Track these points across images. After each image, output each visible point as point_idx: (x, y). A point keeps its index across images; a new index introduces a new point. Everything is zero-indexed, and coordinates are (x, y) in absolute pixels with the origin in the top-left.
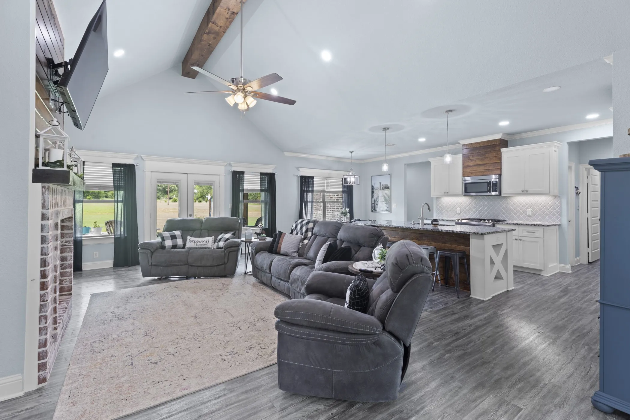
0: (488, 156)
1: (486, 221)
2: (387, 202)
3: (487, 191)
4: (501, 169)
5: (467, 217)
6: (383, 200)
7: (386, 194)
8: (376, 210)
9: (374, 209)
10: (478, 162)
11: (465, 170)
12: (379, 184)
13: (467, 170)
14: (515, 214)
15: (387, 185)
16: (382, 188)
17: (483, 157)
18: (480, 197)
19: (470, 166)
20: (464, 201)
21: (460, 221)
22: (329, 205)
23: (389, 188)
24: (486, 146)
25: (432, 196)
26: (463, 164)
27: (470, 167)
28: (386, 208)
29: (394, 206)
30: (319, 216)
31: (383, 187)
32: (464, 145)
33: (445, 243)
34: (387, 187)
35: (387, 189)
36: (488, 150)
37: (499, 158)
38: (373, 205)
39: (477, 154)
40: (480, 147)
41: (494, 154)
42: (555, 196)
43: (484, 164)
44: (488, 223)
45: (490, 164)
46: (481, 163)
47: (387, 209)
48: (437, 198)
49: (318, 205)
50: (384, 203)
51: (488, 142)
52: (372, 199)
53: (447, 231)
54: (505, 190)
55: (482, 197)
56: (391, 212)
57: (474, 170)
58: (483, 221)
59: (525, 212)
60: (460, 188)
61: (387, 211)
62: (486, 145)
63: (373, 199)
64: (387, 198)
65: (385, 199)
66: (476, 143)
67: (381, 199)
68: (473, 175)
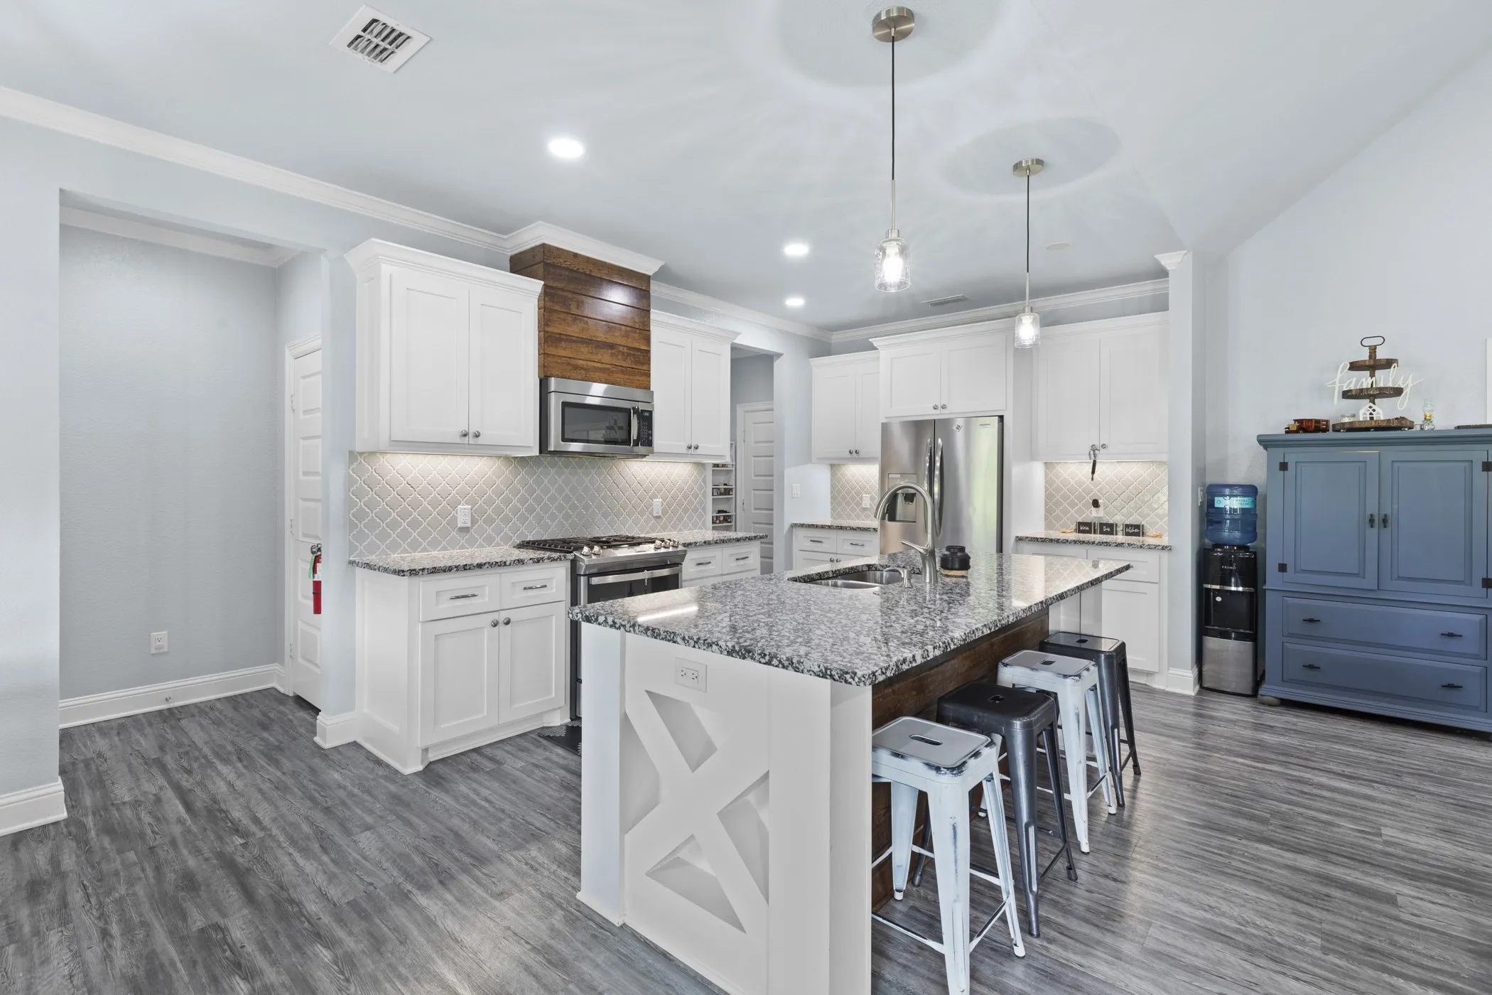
4: (647, 371)
11: (553, 351)
13: (559, 352)
14: (630, 514)
19: (570, 340)
20: (486, 471)
27: (568, 344)
32: (548, 250)
37: (647, 336)
45: (626, 350)
57: (584, 357)
62: (616, 279)
66: (589, 261)
68: (580, 377)
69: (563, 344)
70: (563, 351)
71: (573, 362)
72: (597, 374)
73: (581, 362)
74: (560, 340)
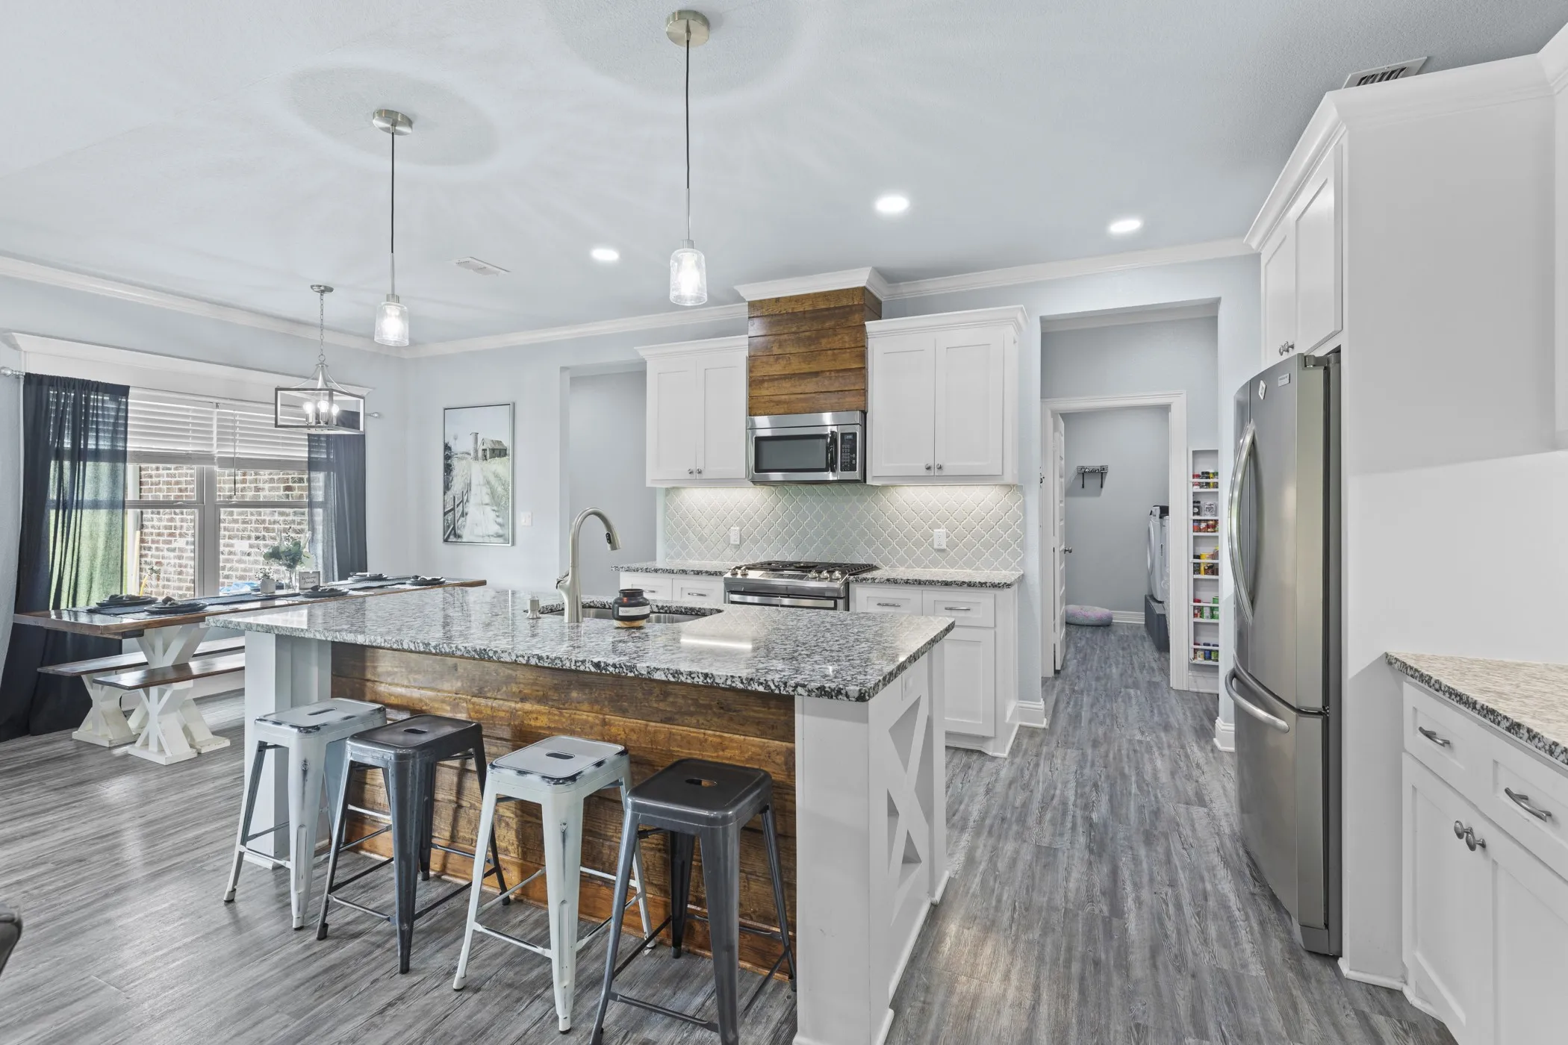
0: (829, 346)
1: (825, 574)
2: (498, 505)
3: (824, 467)
4: (864, 392)
5: (762, 559)
6: (487, 499)
7: (497, 476)
8: (459, 536)
9: (452, 534)
10: (797, 366)
11: (756, 393)
12: (471, 439)
13: (764, 392)
14: (901, 544)
15: (499, 442)
16: (480, 453)
17: (813, 348)
18: (800, 486)
19: (772, 379)
20: (752, 499)
21: (739, 576)
22: (282, 518)
23: (505, 455)
24: (823, 310)
25: (649, 484)
26: (751, 370)
27: (770, 384)
28: (496, 529)
29: (523, 519)
30: (240, 561)
31: (484, 450)
32: (752, 305)
33: (668, 720)
34: (499, 452)
35: (500, 456)
36: (827, 325)
37: (861, 353)
38: (450, 517)
39: (792, 337)
40: (804, 312)
41: (847, 338)
42: (1010, 487)
43: (816, 374)
44: (831, 580)
45: (833, 374)
46: (806, 368)
47: (501, 532)
48: (668, 491)
49: (235, 517)
50: (488, 509)
51: (826, 296)
52: (445, 493)
53: (677, 673)
54: (879, 464)
55: (809, 487)
56: (513, 544)
57: (786, 392)
58: (813, 574)
59: (928, 537)
60: (740, 457)
61: (501, 540)
62: (822, 306)
63: (450, 494)
64: (500, 489)
65: (493, 494)
66: (790, 299)
67: (479, 494)
68: (782, 411)
69: (766, 385)
70: (765, 391)
71: (776, 398)
72: (800, 405)
73: (783, 397)
74: (763, 381)
